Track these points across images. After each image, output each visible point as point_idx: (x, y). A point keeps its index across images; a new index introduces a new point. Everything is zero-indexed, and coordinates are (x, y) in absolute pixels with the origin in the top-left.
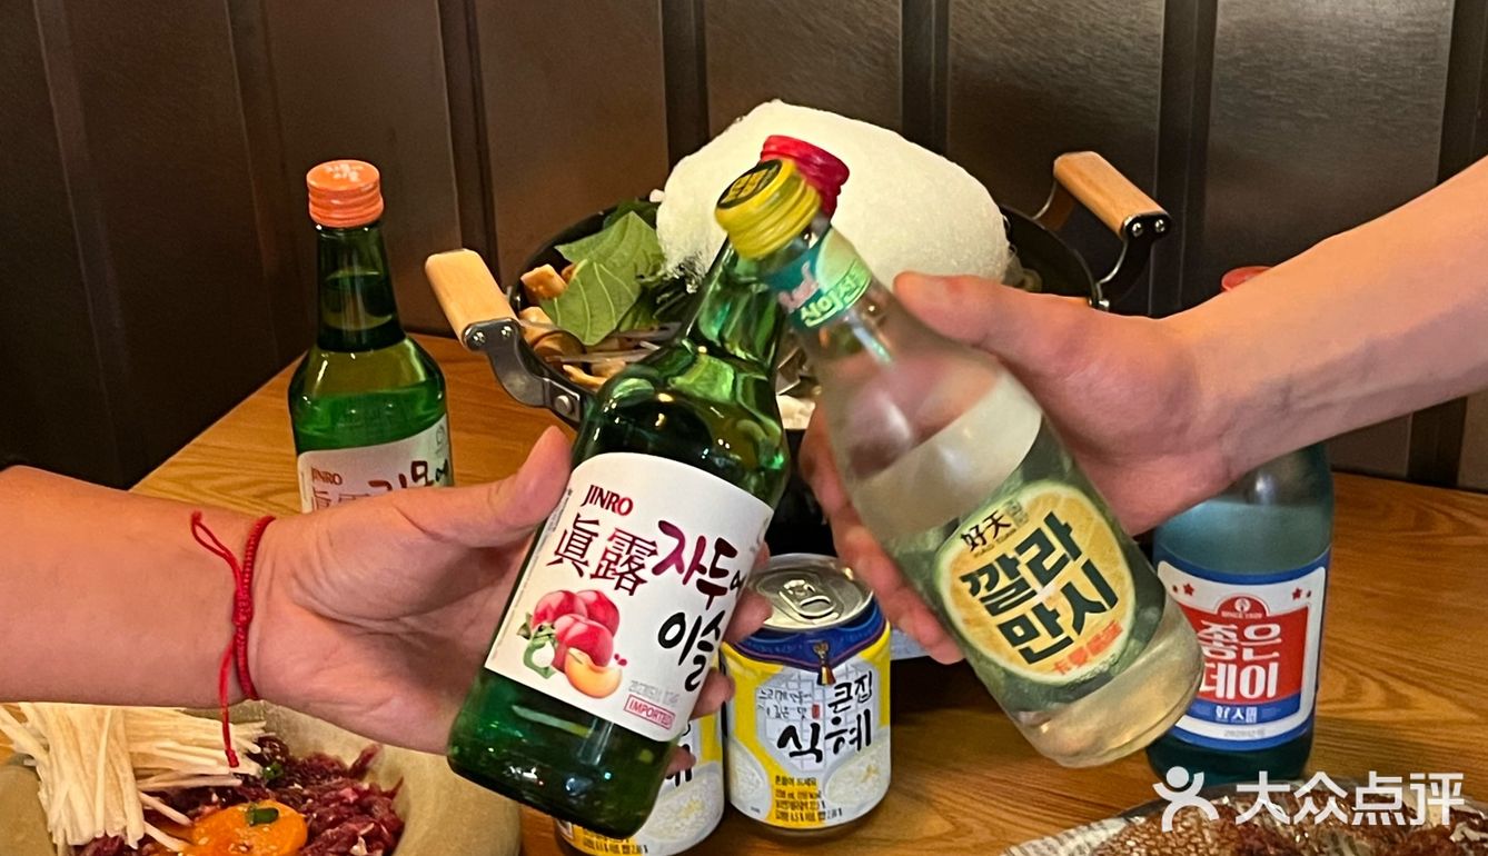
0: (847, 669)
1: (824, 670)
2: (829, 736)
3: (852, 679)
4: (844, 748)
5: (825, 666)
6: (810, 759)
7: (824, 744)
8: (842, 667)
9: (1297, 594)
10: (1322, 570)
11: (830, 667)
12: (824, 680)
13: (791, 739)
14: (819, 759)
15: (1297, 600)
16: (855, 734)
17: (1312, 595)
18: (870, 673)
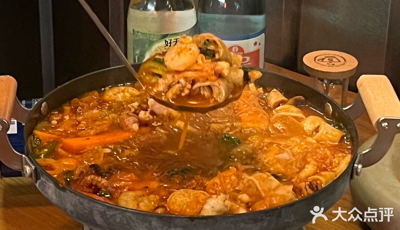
9: (255, 44)
10: (263, 34)
15: (256, 46)
17: (261, 44)
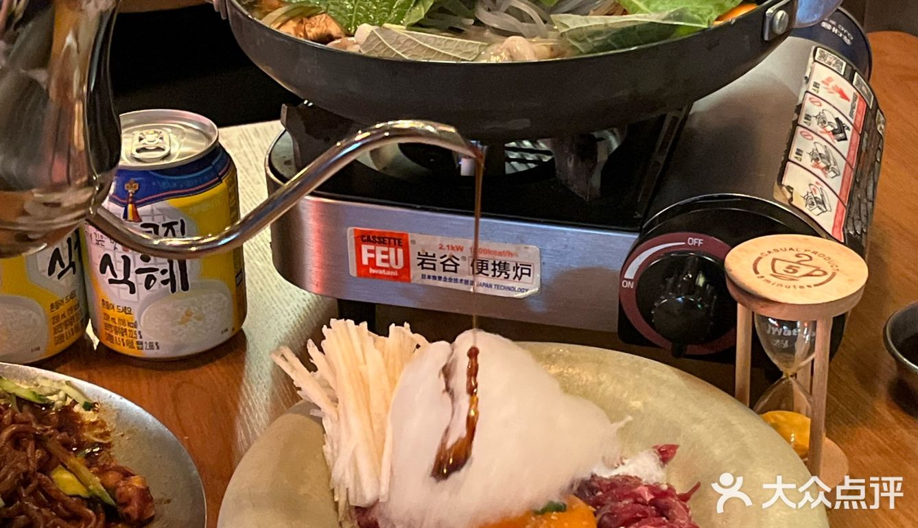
0: (152, 210)
1: (130, 206)
2: (139, 271)
3: (158, 221)
4: (156, 286)
5: (131, 203)
6: (124, 289)
7: (136, 277)
8: (147, 208)
11: (136, 206)
12: (130, 217)
13: (108, 267)
14: (133, 291)
16: (167, 276)
18: (182, 221)
